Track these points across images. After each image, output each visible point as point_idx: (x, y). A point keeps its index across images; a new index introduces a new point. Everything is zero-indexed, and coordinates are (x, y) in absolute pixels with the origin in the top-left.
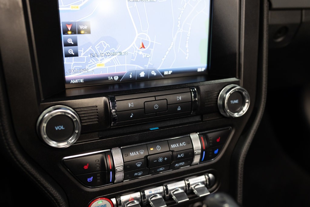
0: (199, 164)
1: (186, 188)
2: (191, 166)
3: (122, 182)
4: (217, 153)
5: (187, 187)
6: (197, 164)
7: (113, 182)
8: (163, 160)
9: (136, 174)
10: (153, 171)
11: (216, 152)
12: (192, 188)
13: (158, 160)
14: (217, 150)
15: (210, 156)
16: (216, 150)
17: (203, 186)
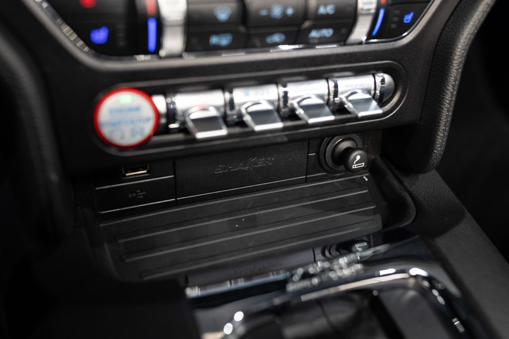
0: (366, 43)
1: (329, 99)
2: (345, 45)
3: (180, 56)
4: (408, 22)
5: (331, 97)
6: (361, 43)
7: (156, 52)
8: (284, 14)
9: (214, 40)
10: (257, 41)
11: (408, 18)
12: (340, 99)
13: (269, 10)
14: (412, 14)
15: (394, 26)
16: (409, 13)
17: (368, 96)
